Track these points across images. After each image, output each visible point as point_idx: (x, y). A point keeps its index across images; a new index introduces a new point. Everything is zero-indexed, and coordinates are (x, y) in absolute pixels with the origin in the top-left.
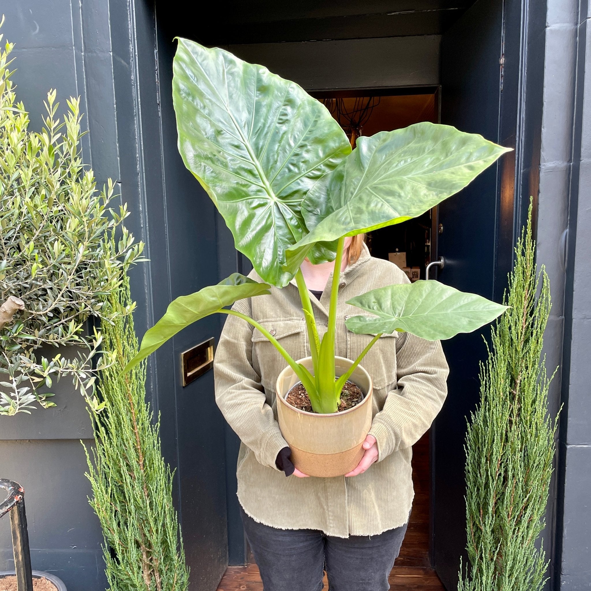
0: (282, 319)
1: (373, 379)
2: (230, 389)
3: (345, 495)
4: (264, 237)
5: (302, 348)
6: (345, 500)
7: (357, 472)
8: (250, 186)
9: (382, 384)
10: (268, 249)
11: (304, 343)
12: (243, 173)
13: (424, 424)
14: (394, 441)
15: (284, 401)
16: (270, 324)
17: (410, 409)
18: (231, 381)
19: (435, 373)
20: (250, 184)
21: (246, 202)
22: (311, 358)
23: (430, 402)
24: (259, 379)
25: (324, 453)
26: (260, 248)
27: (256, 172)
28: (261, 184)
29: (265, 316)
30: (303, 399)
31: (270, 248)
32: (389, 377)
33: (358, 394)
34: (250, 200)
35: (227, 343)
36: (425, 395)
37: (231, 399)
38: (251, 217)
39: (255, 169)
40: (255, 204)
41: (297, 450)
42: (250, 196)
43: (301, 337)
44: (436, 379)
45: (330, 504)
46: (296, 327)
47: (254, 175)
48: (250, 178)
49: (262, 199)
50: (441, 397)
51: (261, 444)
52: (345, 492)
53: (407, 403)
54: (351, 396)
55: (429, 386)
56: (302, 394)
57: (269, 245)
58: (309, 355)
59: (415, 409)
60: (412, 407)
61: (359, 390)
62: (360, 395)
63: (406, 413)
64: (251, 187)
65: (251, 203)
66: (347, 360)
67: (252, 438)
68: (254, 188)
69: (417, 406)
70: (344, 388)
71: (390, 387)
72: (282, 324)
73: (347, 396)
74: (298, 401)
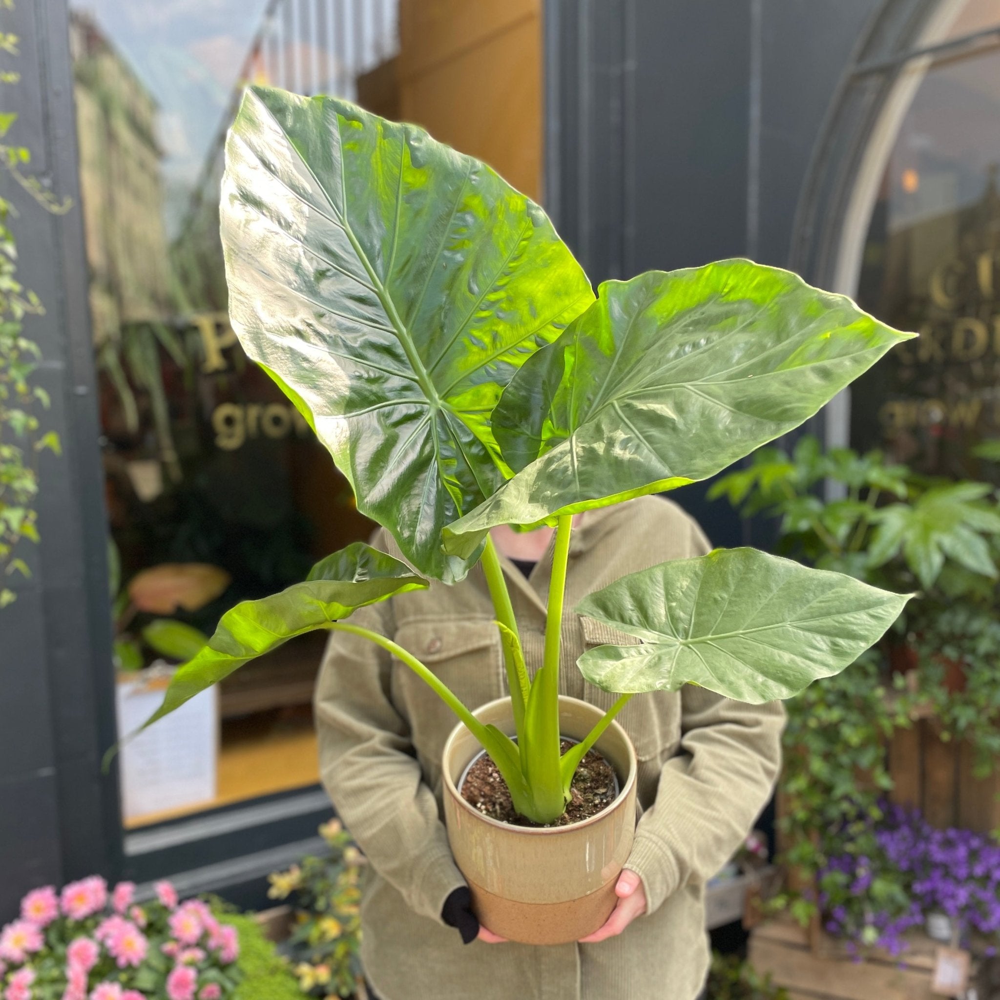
0: (453, 616)
1: (634, 741)
2: (349, 754)
3: (575, 971)
4: (416, 483)
5: (494, 680)
6: (575, 981)
7: (601, 935)
8: (387, 380)
9: (651, 749)
10: (426, 507)
11: (498, 667)
12: (370, 354)
13: (735, 835)
14: (677, 875)
15: (457, 794)
16: (430, 626)
17: (708, 806)
18: (350, 738)
19: (757, 723)
20: (387, 374)
21: (378, 413)
22: (509, 698)
23: (748, 788)
24: (405, 730)
25: (538, 902)
26: (409, 505)
27: (400, 351)
28: (410, 374)
29: (419, 610)
30: (496, 785)
31: (429, 505)
32: (665, 735)
33: (606, 777)
34: (386, 409)
35: (341, 662)
36: (739, 773)
37: (352, 777)
38: (389, 444)
39: (399, 343)
40: (396, 417)
41: (482, 892)
42: (387, 400)
43: (492, 655)
44: (760, 736)
45: (545, 988)
46: (481, 636)
47: (395, 357)
48: (388, 363)
49: (412, 405)
50: (768, 773)
51: (411, 877)
52: (575, 966)
53: (702, 793)
54: (592, 781)
55: (744, 753)
56: (495, 775)
57: (428, 498)
58: (508, 693)
59: (719, 806)
60: (714, 802)
61: (610, 770)
62: (611, 781)
63: (701, 815)
64: (390, 381)
65: (388, 415)
66: (584, 703)
67: (394, 864)
68: (396, 382)
69: (721, 798)
70: (581, 765)
71: (666, 754)
72: (452, 627)
73: (584, 781)
74: (487, 789)
